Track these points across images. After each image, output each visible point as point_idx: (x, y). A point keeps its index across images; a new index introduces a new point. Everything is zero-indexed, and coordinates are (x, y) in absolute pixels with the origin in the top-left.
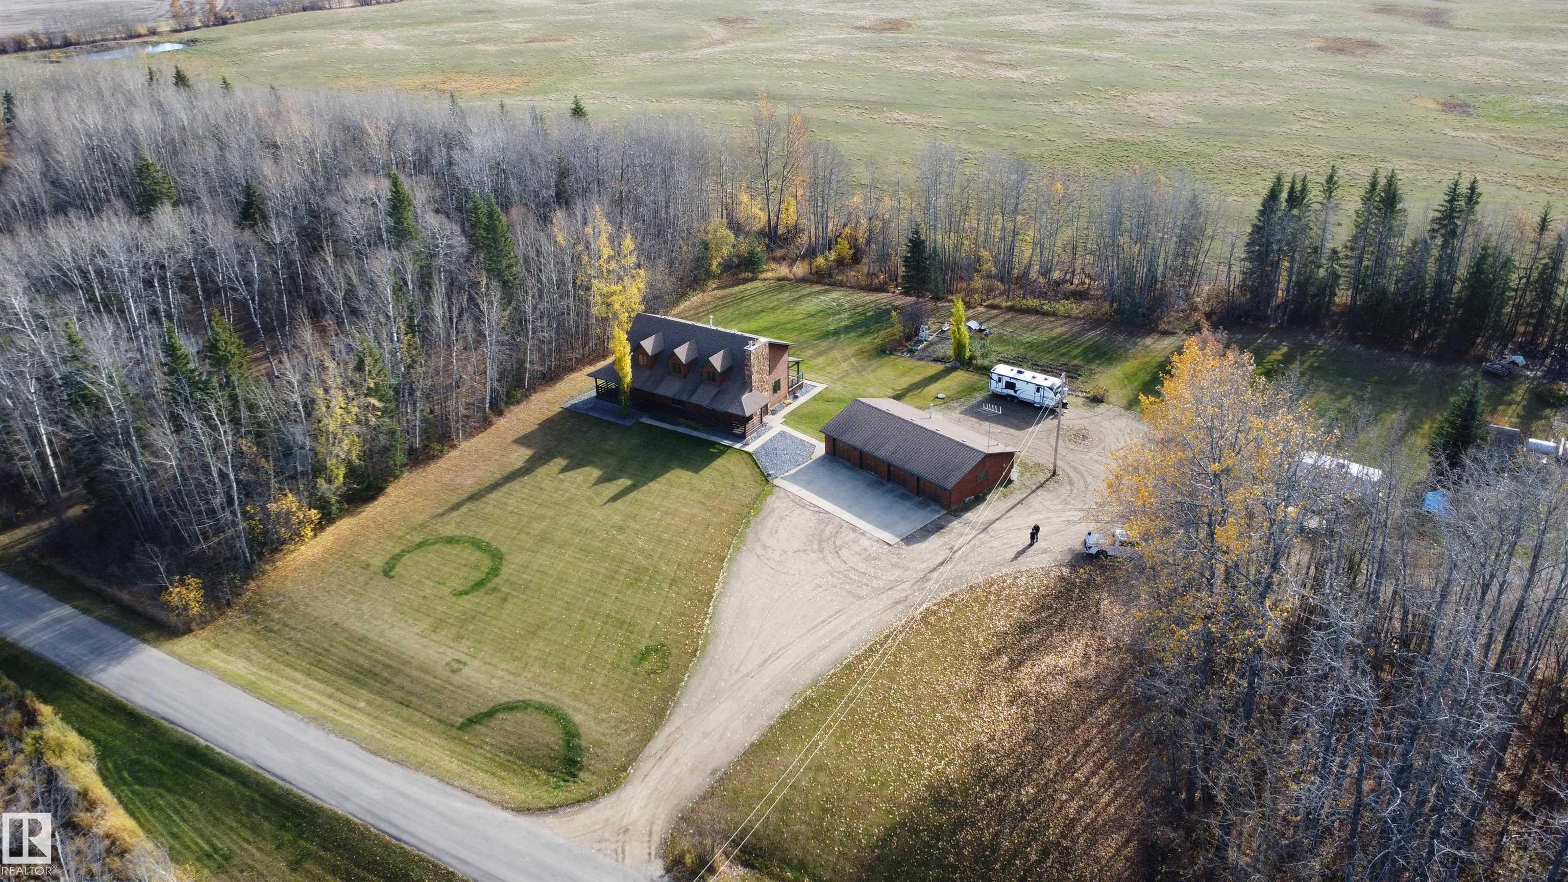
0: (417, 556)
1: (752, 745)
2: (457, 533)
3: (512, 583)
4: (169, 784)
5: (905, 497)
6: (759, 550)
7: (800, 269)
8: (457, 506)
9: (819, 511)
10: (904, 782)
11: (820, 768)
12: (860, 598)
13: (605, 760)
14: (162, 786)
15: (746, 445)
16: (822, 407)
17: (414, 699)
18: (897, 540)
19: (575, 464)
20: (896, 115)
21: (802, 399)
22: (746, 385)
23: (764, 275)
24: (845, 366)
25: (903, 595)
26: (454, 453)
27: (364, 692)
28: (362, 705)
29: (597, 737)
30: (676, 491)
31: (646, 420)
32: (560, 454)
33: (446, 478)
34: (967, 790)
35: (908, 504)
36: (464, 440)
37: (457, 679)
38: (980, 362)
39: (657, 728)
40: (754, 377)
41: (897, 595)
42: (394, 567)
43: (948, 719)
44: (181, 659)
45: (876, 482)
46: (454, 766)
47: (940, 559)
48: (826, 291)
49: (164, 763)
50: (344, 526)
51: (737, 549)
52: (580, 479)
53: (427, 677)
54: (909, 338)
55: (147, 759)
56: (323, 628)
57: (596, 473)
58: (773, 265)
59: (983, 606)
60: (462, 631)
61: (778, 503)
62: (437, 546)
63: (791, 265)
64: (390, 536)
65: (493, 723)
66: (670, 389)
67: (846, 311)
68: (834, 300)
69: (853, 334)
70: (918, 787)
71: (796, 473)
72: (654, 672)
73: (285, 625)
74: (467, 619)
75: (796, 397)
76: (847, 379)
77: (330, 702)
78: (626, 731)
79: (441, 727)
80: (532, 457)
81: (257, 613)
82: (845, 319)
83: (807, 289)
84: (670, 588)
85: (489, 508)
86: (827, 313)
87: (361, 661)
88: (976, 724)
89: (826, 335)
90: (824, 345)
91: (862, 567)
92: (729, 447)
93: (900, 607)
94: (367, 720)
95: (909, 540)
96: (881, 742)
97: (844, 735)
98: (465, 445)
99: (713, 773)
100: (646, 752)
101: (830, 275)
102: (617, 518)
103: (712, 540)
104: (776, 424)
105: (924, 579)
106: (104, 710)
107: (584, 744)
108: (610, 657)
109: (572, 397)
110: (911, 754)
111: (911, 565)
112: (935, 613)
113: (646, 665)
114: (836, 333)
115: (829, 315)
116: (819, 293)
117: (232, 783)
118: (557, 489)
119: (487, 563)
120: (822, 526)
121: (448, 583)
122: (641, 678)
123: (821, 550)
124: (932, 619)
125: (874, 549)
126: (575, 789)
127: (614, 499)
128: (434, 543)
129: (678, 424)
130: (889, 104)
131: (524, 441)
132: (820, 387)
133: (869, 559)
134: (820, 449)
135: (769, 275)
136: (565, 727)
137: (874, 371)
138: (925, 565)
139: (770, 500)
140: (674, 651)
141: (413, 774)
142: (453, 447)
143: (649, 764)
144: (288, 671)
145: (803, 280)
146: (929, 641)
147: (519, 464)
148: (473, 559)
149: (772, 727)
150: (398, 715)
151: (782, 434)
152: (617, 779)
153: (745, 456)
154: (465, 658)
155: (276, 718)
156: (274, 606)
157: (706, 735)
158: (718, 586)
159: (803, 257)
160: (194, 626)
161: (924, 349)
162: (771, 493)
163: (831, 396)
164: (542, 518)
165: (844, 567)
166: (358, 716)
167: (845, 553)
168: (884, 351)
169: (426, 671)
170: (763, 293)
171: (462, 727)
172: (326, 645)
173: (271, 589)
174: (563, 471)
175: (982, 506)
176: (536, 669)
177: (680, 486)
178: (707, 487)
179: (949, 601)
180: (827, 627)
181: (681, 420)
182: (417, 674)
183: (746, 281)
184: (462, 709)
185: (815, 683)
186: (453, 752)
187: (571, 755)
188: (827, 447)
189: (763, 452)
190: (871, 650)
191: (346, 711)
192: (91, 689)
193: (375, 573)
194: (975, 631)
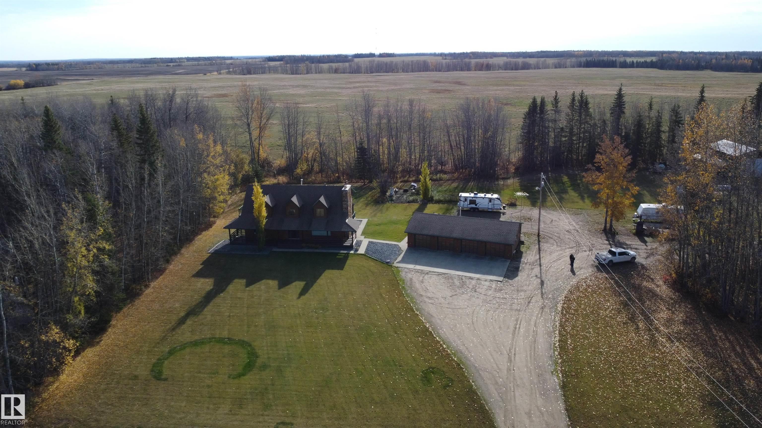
0: (174, 360)
2: (196, 338)
3: (275, 359)
6: (427, 300)
8: (182, 321)
9: (440, 274)
12: (520, 311)
15: (357, 250)
16: (378, 228)
18: (502, 278)
21: (361, 227)
22: (344, 214)
25: (540, 303)
26: (148, 291)
31: (275, 250)
33: (156, 307)
35: (486, 261)
36: (152, 281)
38: (436, 198)
39: (492, 421)
40: (349, 209)
41: (537, 304)
42: (160, 372)
45: (455, 254)
47: (536, 283)
51: (414, 303)
52: (264, 288)
54: (384, 196)
58: (266, 179)
60: (265, 402)
61: (409, 276)
62: (188, 350)
63: (276, 178)
64: (140, 353)
66: (292, 225)
71: (403, 258)
72: (447, 386)
74: (261, 391)
76: (376, 215)
80: (215, 283)
85: (209, 317)
91: (499, 295)
92: (347, 254)
95: (508, 277)
102: (316, 304)
103: (393, 301)
104: (362, 239)
109: (211, 247)
111: (524, 289)
112: (569, 308)
118: (252, 297)
119: (242, 352)
120: (449, 282)
121: (221, 372)
123: (466, 292)
124: (572, 311)
125: (494, 285)
128: (182, 349)
129: (301, 248)
131: (199, 274)
132: (365, 220)
133: (498, 290)
134: (405, 245)
138: (531, 287)
139: (402, 275)
140: (445, 369)
142: (147, 286)
147: (210, 287)
148: (226, 351)
151: (371, 243)
153: (362, 256)
154: (287, 420)
159: (281, 173)
161: (397, 200)
162: (398, 272)
167: (480, 291)
168: (378, 202)
174: (246, 286)
175: (524, 255)
177: (338, 278)
178: (355, 276)
179: (568, 301)
180: (521, 330)
181: (303, 245)
185: (555, 362)
188: (409, 243)
189: (370, 251)
193: (147, 380)
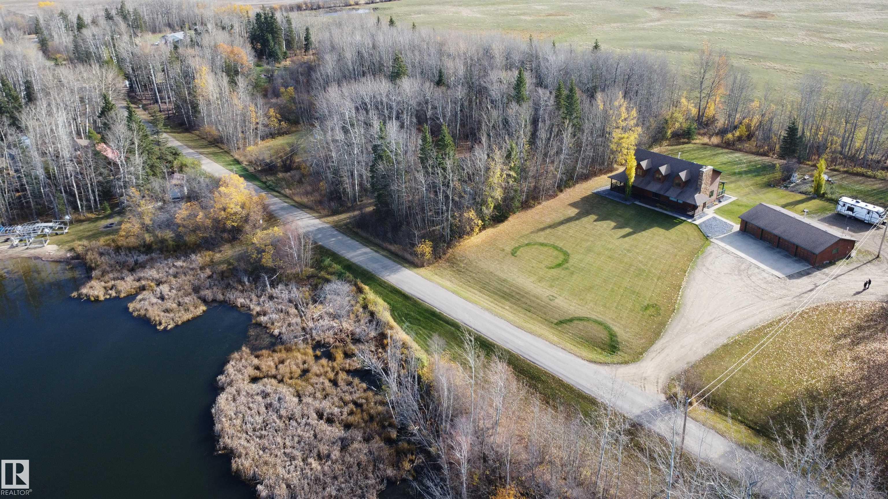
0: (527, 249)
1: (707, 355)
2: (545, 242)
3: (575, 267)
4: (424, 325)
5: (787, 256)
6: (704, 270)
7: (715, 140)
8: (543, 229)
9: (737, 257)
10: (792, 385)
11: (745, 371)
12: (764, 300)
13: (631, 349)
14: (420, 325)
15: (694, 220)
16: (736, 208)
17: (532, 309)
18: (784, 276)
19: (602, 218)
20: (768, 64)
21: (723, 203)
22: (698, 189)
23: (694, 141)
24: (747, 190)
25: (788, 302)
26: (540, 207)
27: (507, 303)
28: (507, 308)
29: (626, 338)
30: (657, 238)
31: (637, 203)
32: (594, 213)
33: (537, 217)
34: (828, 395)
35: (789, 260)
36: (545, 200)
37: (552, 303)
38: (829, 196)
39: (656, 339)
40: (703, 186)
41: (783, 301)
42: (516, 252)
43: (817, 362)
44: (422, 276)
45: (770, 247)
46: (555, 339)
47: (809, 289)
48: (731, 152)
49: (421, 317)
50: (490, 231)
51: (693, 268)
52: (605, 226)
53: (538, 301)
54: (784, 180)
55: (412, 313)
56: (485, 273)
57: (613, 224)
58: (700, 137)
59: (836, 314)
60: (553, 284)
61: (713, 250)
62: (536, 246)
63: (710, 138)
64: (513, 239)
65: (572, 325)
66: (654, 188)
67: (744, 163)
68: (737, 157)
69: (750, 175)
70: (801, 388)
71: (723, 237)
72: (653, 316)
73: (467, 270)
74: (554, 279)
75: (720, 202)
76: (749, 196)
77: (492, 304)
78: (640, 338)
79: (546, 323)
80: (579, 213)
81: (454, 263)
82: (744, 168)
83: (721, 151)
84: (658, 280)
85: (560, 233)
86: (733, 163)
87: (505, 289)
88: (833, 367)
89: (734, 174)
90: (733, 178)
91: (764, 286)
92: (685, 221)
93: (786, 308)
94: (510, 314)
95: (790, 277)
96: (779, 366)
97: (758, 359)
98: (544, 203)
99: (688, 363)
100: (652, 349)
101: (734, 145)
102: (626, 246)
103: (679, 262)
104: (710, 213)
105: (800, 296)
106: (391, 292)
107: (619, 340)
108: (629, 305)
109: (597, 188)
110: (795, 374)
111: (792, 289)
112: (807, 313)
113: (648, 312)
114: (740, 173)
115: (735, 164)
116: (727, 153)
117: (453, 329)
118: (593, 229)
119: (561, 257)
120: (740, 264)
121: (544, 263)
122: (646, 317)
123: (740, 275)
124: (806, 316)
125: (770, 278)
126: (616, 358)
127: (624, 236)
128: (534, 245)
129: (656, 207)
130: (764, 58)
131: (574, 205)
132: (734, 199)
133: (767, 282)
134: (737, 227)
135: (698, 141)
136: (609, 331)
137: (764, 194)
138: (800, 290)
139: (709, 248)
140: (662, 308)
141: (537, 338)
142: (539, 203)
143: (654, 354)
144: (470, 289)
145: (717, 146)
146: (804, 325)
147: (573, 215)
148: (554, 254)
149: (718, 349)
150: (525, 314)
151: (714, 218)
152: (638, 358)
153: (694, 226)
154: (555, 295)
155: (469, 306)
156: (461, 261)
157: (682, 347)
158: (684, 283)
159: (717, 134)
160: (425, 264)
161: (793, 187)
162: (709, 245)
163: (740, 203)
164: (588, 241)
165: (753, 284)
166: (507, 312)
167: (753, 278)
168: (769, 185)
169: (538, 298)
170: (695, 150)
171: (556, 324)
172: (487, 281)
173: (459, 254)
174: (595, 221)
175: (833, 267)
176: (591, 304)
177: (659, 235)
178: (674, 238)
179: (816, 309)
180: (746, 310)
181: (658, 205)
182: (533, 299)
183: (684, 143)
184: (557, 316)
185: (740, 334)
186: (554, 333)
187: (614, 344)
188: (741, 227)
189: (703, 225)
190: (771, 324)
191: (500, 309)
192: (385, 282)
193: (508, 254)
194: (831, 325)
